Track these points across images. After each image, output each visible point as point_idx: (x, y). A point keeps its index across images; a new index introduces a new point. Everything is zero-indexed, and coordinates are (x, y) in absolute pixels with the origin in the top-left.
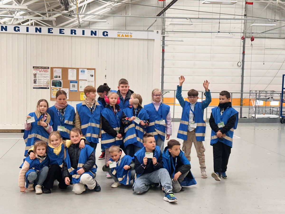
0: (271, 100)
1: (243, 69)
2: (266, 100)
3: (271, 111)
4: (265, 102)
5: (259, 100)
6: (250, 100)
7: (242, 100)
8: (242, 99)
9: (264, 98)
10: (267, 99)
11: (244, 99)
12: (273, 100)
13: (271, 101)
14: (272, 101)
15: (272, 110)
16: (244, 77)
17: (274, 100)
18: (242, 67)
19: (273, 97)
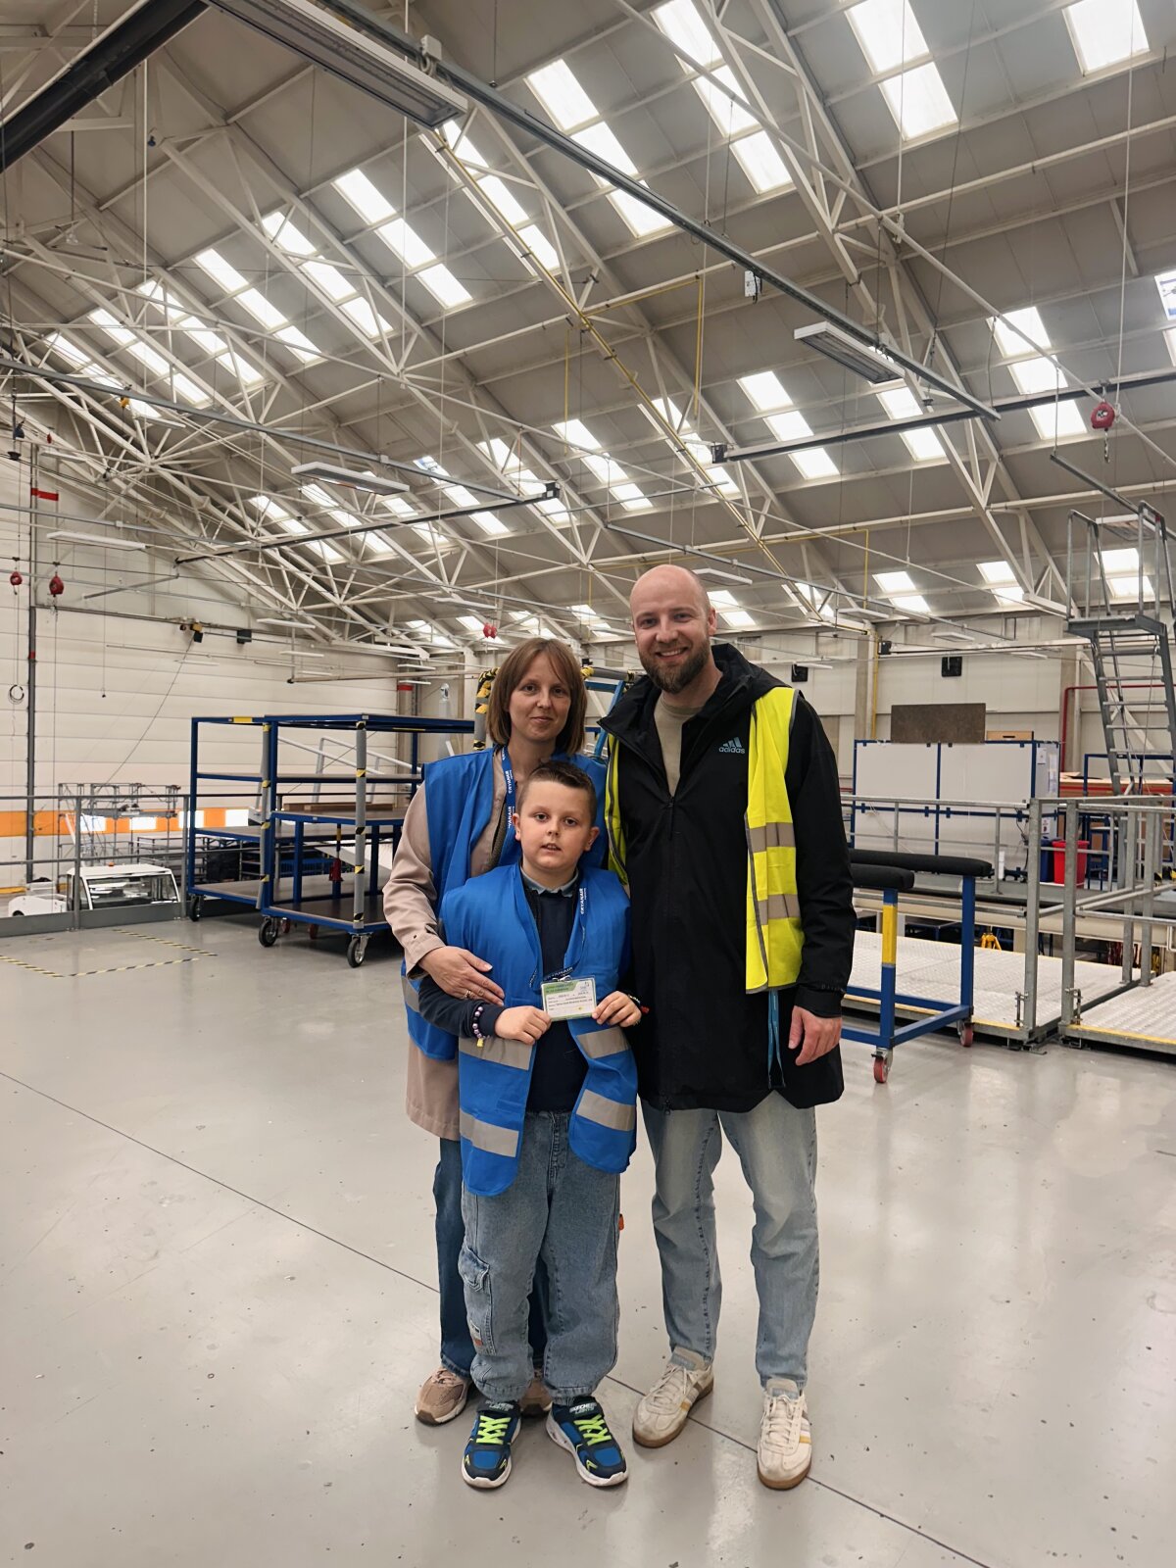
0: (133, 814)
1: (31, 710)
2: (115, 814)
3: (132, 850)
4: (111, 819)
5: (91, 814)
6: (60, 815)
7: (30, 818)
8: (30, 813)
9: (110, 807)
10: (119, 810)
11: (40, 812)
12: (138, 813)
13: (131, 817)
14: (134, 816)
15: (135, 845)
16: (36, 739)
17: (143, 813)
18: (27, 705)
19: (139, 804)
